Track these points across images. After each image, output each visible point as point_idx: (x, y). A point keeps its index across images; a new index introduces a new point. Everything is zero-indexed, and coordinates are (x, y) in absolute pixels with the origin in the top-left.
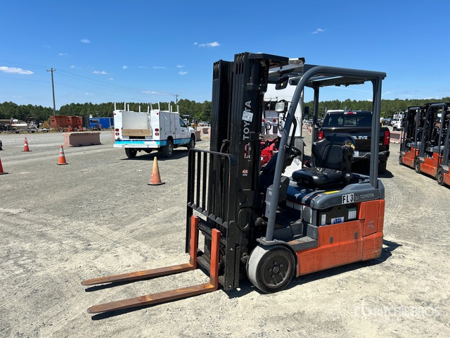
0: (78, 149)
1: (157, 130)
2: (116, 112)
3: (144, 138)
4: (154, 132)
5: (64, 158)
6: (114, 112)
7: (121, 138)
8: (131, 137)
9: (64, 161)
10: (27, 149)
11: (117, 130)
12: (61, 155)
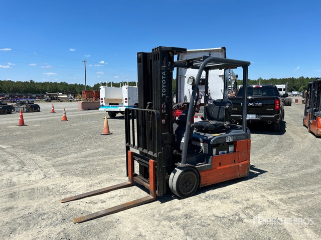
0: (85, 111)
1: (126, 99)
2: (101, 87)
3: (118, 104)
4: (125, 100)
5: (65, 117)
6: (100, 87)
7: (104, 104)
8: (110, 104)
9: (65, 118)
10: (53, 112)
11: (102, 99)
12: (64, 115)
